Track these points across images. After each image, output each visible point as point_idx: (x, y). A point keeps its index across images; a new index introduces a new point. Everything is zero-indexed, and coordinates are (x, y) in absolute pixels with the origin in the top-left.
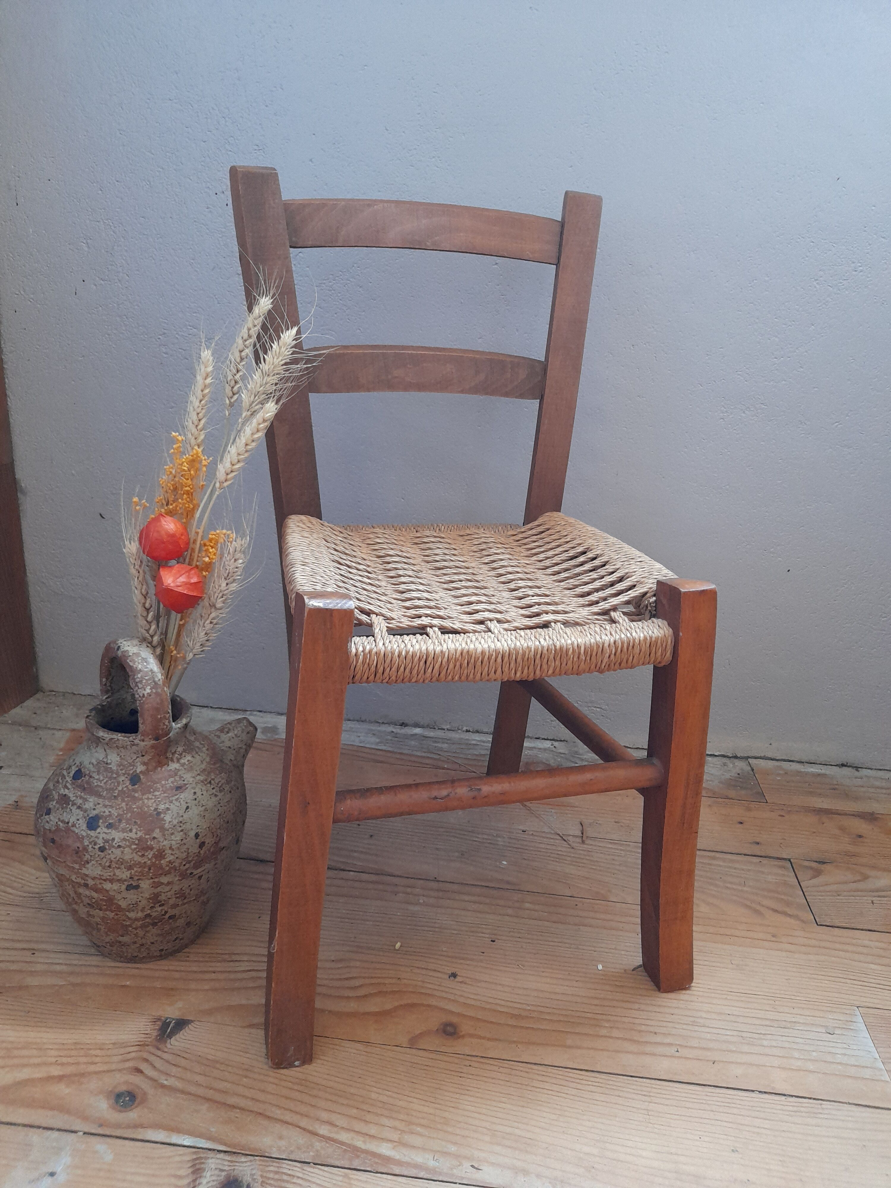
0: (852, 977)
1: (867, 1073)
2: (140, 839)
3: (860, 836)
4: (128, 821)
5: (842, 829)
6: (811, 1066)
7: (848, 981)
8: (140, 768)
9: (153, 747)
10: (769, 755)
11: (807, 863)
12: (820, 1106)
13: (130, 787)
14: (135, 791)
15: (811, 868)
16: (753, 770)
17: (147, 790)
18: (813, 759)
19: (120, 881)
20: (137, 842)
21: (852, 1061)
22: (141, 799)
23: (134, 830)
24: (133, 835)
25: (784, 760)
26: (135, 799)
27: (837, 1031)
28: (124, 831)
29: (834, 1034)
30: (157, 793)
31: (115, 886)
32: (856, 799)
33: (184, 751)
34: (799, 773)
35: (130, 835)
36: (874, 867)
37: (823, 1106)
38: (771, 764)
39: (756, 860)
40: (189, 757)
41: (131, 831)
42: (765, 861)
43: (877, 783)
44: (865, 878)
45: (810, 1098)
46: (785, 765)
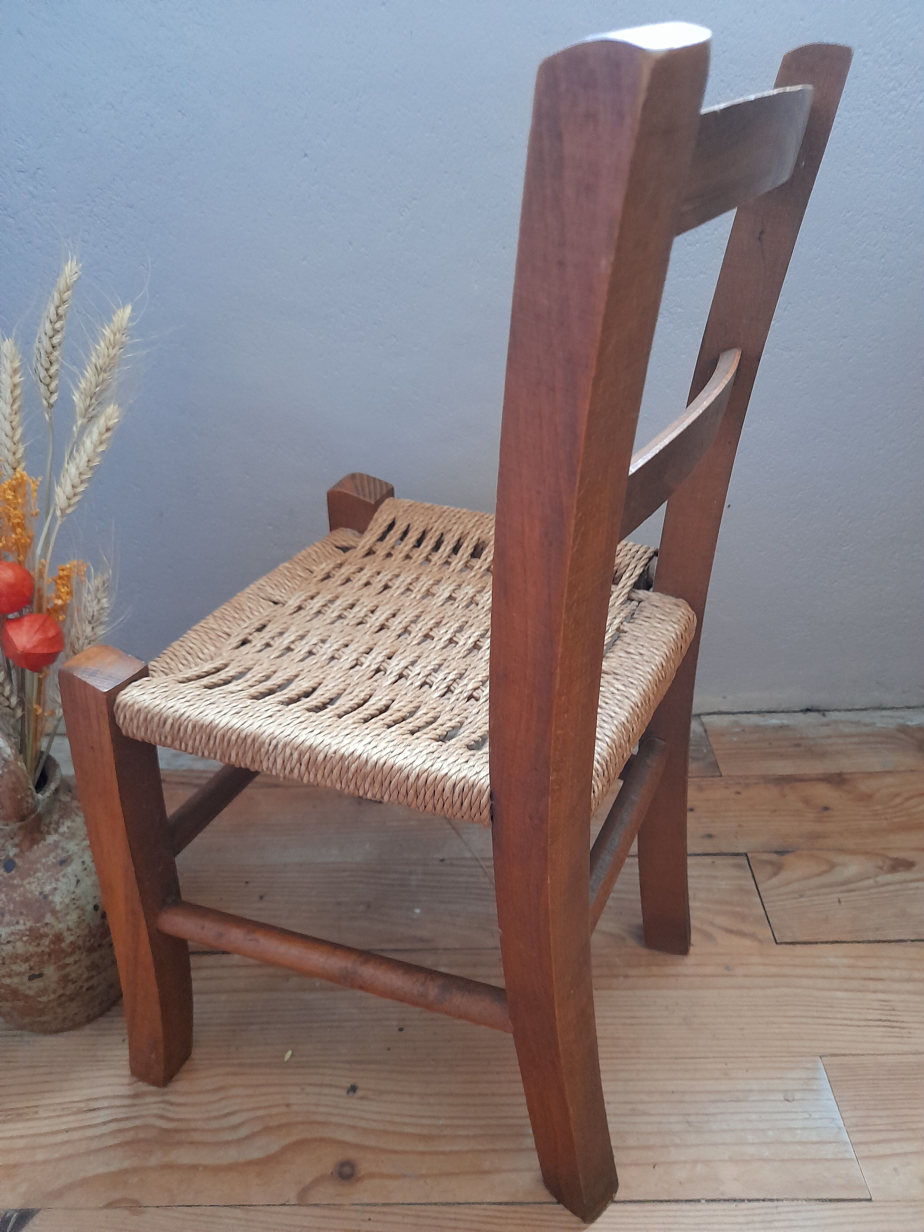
0: (815, 1014)
1: (829, 1151)
2: (31, 930)
3: (826, 809)
4: (11, 913)
5: (806, 801)
6: (766, 1153)
7: (810, 1021)
8: (12, 852)
9: (20, 828)
10: (724, 708)
11: (765, 857)
12: (775, 1211)
13: (6, 874)
14: (13, 878)
15: (771, 863)
16: (705, 731)
17: (26, 874)
18: (773, 707)
19: (19, 974)
20: (28, 933)
21: (814, 1137)
22: (22, 885)
23: (21, 922)
24: (21, 927)
25: (742, 713)
26: (14, 887)
27: (798, 1096)
28: (9, 924)
29: (794, 1100)
30: (39, 875)
31: (16, 980)
32: (823, 755)
33: (62, 817)
34: (757, 728)
35: (18, 927)
36: (842, 851)
37: (780, 1209)
38: (727, 720)
39: (708, 860)
40: (68, 823)
41: (18, 923)
42: (719, 861)
43: (847, 730)
44: (832, 866)
45: (764, 1200)
46: (745, 720)
